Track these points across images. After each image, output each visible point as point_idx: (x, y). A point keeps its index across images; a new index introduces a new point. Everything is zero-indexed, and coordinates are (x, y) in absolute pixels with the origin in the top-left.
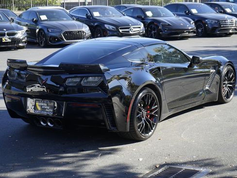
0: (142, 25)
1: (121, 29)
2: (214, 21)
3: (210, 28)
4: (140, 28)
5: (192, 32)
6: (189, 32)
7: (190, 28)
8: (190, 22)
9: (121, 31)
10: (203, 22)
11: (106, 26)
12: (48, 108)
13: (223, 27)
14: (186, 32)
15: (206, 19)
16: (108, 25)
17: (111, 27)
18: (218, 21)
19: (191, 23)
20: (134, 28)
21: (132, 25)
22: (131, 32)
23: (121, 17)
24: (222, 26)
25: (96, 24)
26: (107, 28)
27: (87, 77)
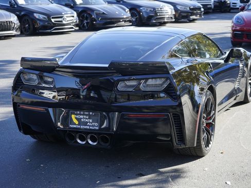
0: (75, 14)
1: (53, 18)
2: (149, 9)
3: (146, 16)
4: (73, 16)
5: (128, 21)
6: (125, 21)
7: (125, 17)
8: (125, 10)
9: (53, 20)
10: (138, 9)
11: (35, 15)
12: (91, 121)
13: (160, 15)
14: (123, 21)
15: (141, 7)
16: (38, 14)
17: (41, 17)
18: (154, 9)
19: (127, 11)
20: (67, 17)
21: (65, 14)
22: (64, 22)
23: (48, 4)
24: (158, 14)
25: (22, 13)
26: (37, 17)
27: (147, 79)
